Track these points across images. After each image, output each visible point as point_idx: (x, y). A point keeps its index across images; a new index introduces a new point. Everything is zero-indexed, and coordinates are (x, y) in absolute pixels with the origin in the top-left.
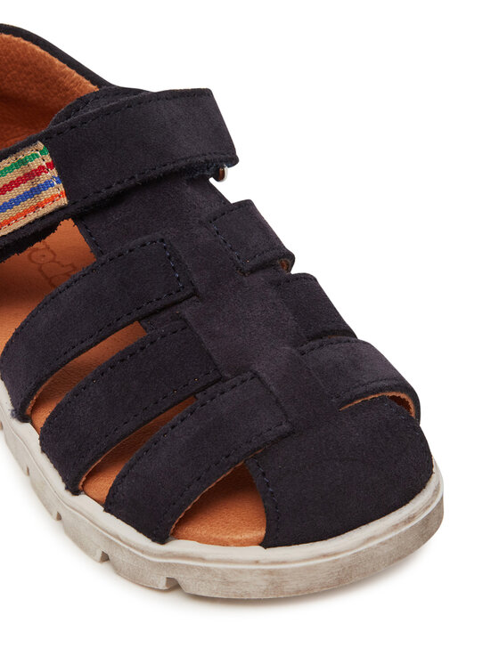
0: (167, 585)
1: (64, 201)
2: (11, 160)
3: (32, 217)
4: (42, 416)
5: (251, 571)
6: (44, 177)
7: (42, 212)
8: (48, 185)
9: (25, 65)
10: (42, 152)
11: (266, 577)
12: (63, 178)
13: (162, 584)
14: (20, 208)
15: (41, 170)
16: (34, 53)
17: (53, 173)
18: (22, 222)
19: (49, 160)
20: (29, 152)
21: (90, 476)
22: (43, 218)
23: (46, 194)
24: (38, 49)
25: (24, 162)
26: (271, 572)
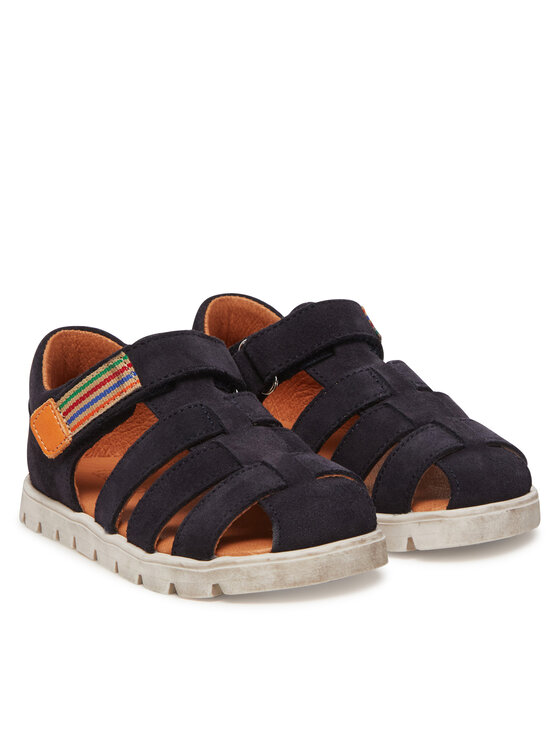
0: (213, 592)
1: (139, 385)
2: (105, 366)
3: (118, 399)
4: (124, 528)
5: (265, 567)
6: (126, 373)
7: (124, 395)
8: (129, 377)
9: (101, 352)
10: (124, 358)
11: (275, 571)
12: (137, 372)
13: (209, 593)
14: (110, 395)
15: (124, 368)
16: (107, 344)
17: (132, 369)
18: (112, 403)
19: (128, 361)
20: (116, 360)
21: (160, 540)
22: (126, 398)
23: (127, 384)
24: (110, 341)
25: (113, 366)
26: (277, 567)
